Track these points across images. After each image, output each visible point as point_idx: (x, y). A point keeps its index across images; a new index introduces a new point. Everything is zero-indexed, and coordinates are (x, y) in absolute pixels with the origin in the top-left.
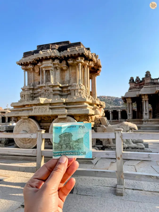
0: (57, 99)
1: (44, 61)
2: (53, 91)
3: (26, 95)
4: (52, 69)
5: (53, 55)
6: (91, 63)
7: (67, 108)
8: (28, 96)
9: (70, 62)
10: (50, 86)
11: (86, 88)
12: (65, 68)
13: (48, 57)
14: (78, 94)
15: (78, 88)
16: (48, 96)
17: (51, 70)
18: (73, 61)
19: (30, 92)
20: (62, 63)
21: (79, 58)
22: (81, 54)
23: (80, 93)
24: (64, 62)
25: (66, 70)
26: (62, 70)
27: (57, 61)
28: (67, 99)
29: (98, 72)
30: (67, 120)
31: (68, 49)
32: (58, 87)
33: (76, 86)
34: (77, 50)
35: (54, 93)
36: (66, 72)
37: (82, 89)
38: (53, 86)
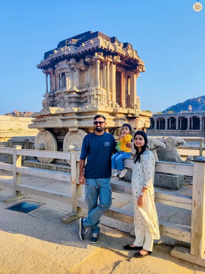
0: (68, 108)
1: (60, 62)
2: (69, 98)
3: (46, 104)
4: (67, 70)
5: (66, 53)
6: (115, 57)
7: (79, 120)
8: (48, 105)
9: (87, 60)
10: (65, 92)
11: (107, 92)
12: (83, 68)
13: (61, 57)
14: (94, 102)
15: (94, 93)
16: (64, 104)
17: (67, 72)
18: (90, 58)
19: (50, 100)
20: (80, 63)
21: (96, 54)
22: (96, 49)
23: (97, 99)
24: (82, 61)
25: (86, 70)
26: (81, 71)
27: (72, 61)
28: (80, 108)
29: (138, 68)
30: (78, 133)
31: (83, 43)
32: (75, 93)
33: (92, 91)
34: (91, 44)
35: (70, 100)
36: (86, 73)
37: (100, 95)
38: (69, 92)
